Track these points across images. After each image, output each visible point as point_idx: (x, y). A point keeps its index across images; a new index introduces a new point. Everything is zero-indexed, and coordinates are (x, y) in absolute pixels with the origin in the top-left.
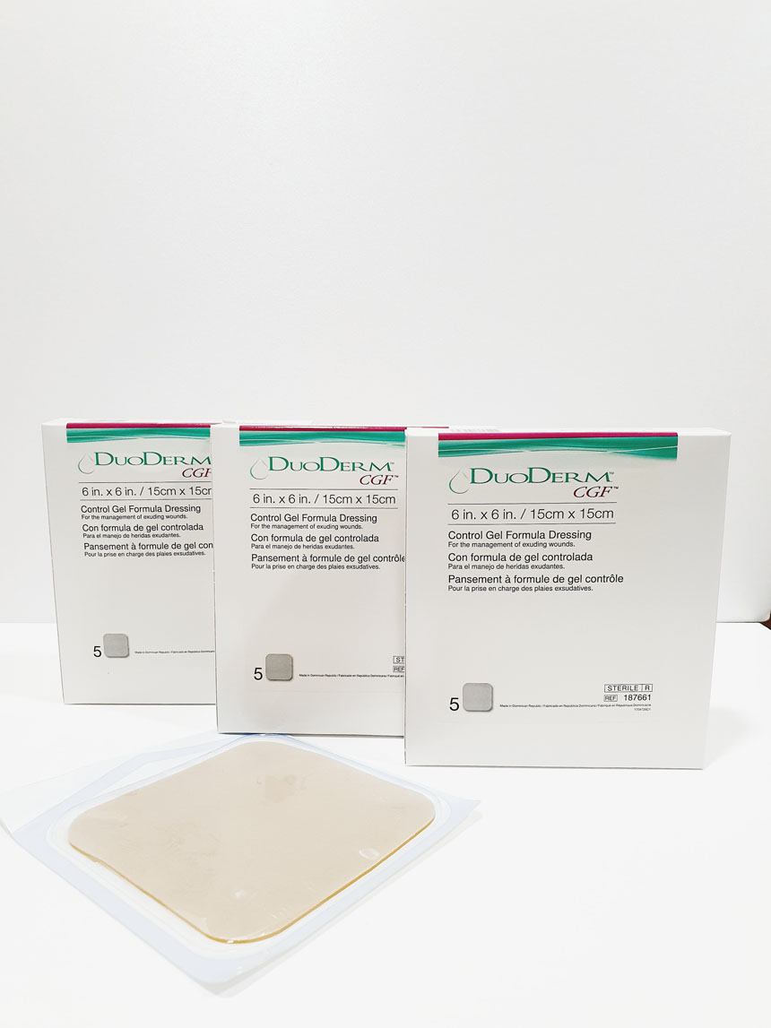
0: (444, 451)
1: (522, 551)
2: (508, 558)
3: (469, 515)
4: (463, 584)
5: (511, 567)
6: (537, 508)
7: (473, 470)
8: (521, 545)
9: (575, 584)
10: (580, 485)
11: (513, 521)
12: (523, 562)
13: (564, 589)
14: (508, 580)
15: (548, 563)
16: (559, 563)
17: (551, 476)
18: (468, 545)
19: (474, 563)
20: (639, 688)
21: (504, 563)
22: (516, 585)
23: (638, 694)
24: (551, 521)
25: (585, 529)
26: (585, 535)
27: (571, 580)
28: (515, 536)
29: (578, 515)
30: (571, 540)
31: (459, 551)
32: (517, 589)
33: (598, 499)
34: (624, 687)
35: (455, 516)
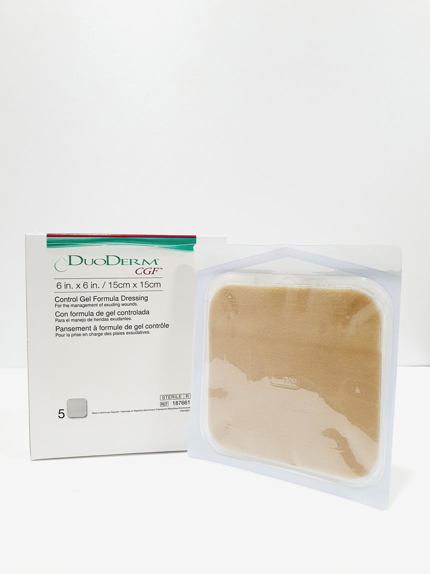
0: (50, 244)
1: (105, 310)
2: (95, 314)
3: (68, 286)
4: (65, 332)
5: (97, 320)
6: (113, 281)
7: (70, 256)
8: (103, 305)
9: (139, 330)
10: (139, 267)
11: (98, 290)
12: (105, 316)
13: (132, 333)
14: (95, 329)
15: (121, 316)
16: (127, 316)
17: (121, 261)
18: (68, 306)
19: (73, 318)
20: (182, 396)
21: (92, 317)
22: (101, 331)
23: (182, 400)
24: (122, 289)
25: (144, 294)
26: (144, 298)
27: (136, 327)
28: (99, 299)
29: (139, 285)
30: (135, 302)
31: (63, 310)
32: (102, 334)
33: (151, 275)
34: (173, 396)
35: (59, 287)
